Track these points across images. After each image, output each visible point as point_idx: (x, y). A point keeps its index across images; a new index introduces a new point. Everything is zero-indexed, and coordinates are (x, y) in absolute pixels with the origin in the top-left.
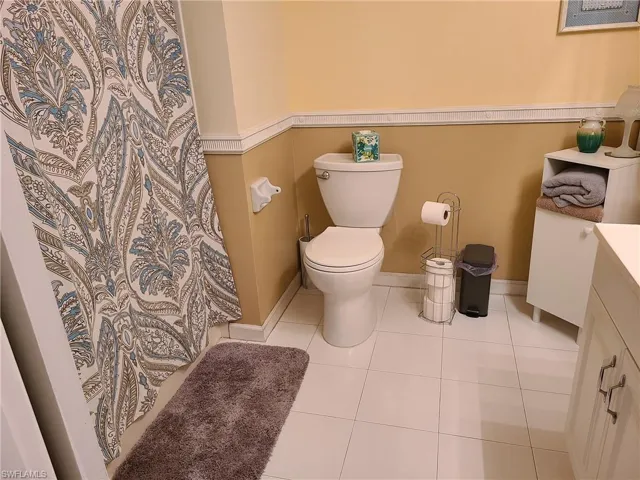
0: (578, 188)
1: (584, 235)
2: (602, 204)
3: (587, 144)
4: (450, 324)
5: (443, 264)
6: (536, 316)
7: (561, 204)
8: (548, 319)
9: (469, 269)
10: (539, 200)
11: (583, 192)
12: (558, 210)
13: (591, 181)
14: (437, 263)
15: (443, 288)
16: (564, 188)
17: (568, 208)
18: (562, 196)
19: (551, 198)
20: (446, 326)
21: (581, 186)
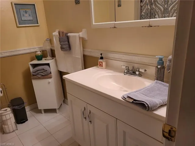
0: (43, 71)
1: (49, 83)
2: (51, 73)
3: (39, 58)
4: (17, 130)
5: (6, 110)
6: (43, 112)
7: (40, 76)
8: (47, 111)
9: (16, 107)
10: (32, 77)
11: (45, 71)
12: (39, 78)
13: (46, 67)
14: (4, 111)
15: (10, 118)
16: (39, 71)
17: (42, 77)
18: (39, 74)
19: (35, 75)
20: (16, 131)
21: (44, 70)
